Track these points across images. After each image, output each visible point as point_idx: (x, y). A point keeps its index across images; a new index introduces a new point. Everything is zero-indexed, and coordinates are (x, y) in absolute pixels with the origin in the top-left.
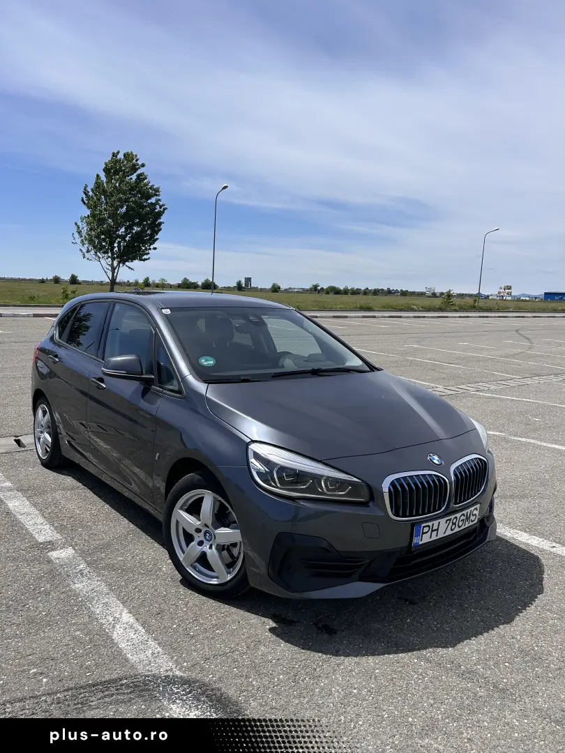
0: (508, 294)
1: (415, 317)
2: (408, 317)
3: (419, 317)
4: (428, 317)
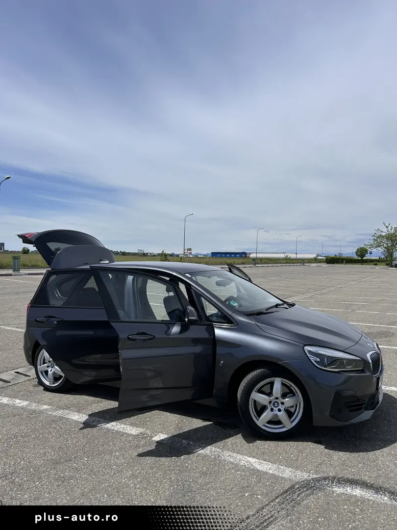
0: (189, 253)
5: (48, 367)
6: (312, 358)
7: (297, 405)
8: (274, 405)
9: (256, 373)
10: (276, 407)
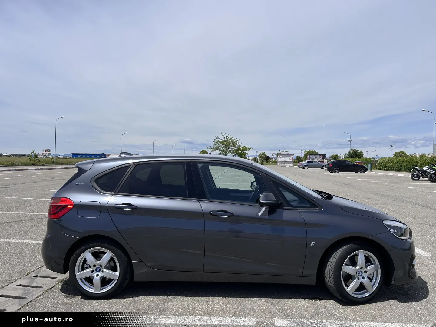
0: (48, 154)
1: (36, 169)
2: (32, 170)
3: (39, 169)
4: (44, 169)
5: (93, 272)
6: (392, 231)
7: (374, 273)
8: (359, 275)
9: (344, 249)
10: (361, 276)
